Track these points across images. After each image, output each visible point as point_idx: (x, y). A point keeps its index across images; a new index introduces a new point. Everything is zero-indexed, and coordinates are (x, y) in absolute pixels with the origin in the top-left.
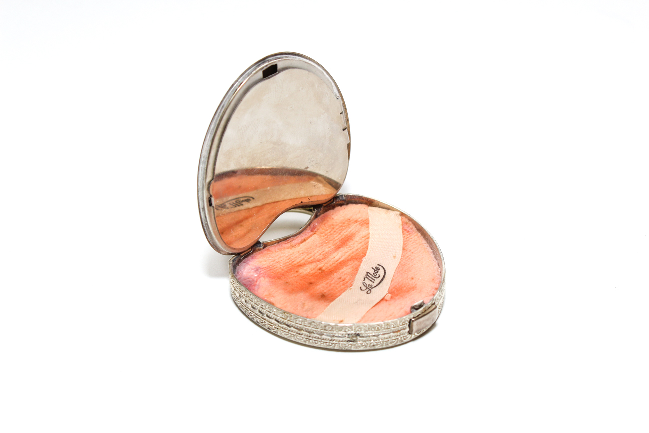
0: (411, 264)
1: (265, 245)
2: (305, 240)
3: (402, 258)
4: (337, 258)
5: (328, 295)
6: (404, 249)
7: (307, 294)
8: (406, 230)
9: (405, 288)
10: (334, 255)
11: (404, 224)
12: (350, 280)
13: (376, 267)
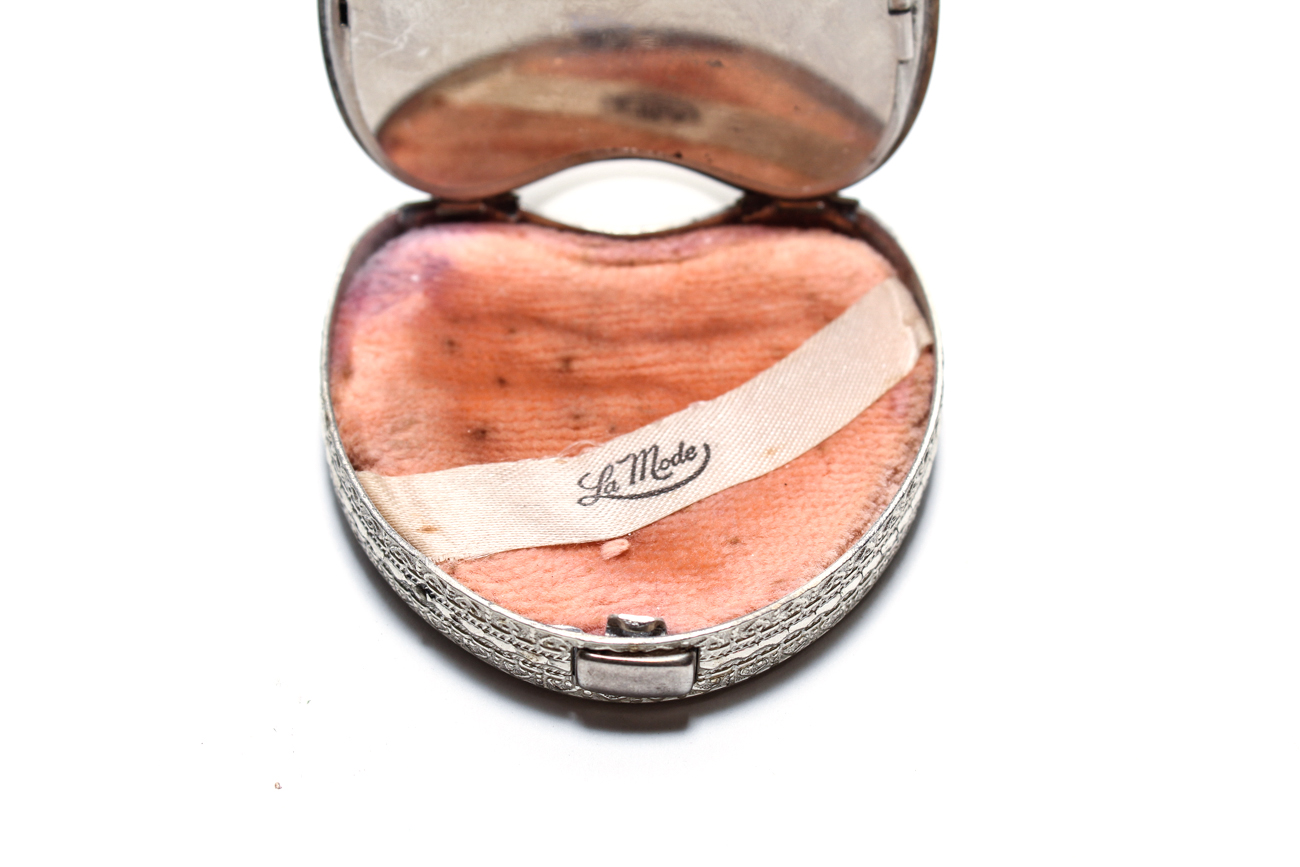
0: (783, 500)
1: (529, 220)
2: (631, 264)
3: (783, 467)
4: (640, 360)
5: (491, 440)
6: (821, 447)
7: (453, 404)
8: (893, 399)
9: (683, 554)
10: (644, 347)
11: (910, 381)
12: (591, 437)
13: (693, 448)
